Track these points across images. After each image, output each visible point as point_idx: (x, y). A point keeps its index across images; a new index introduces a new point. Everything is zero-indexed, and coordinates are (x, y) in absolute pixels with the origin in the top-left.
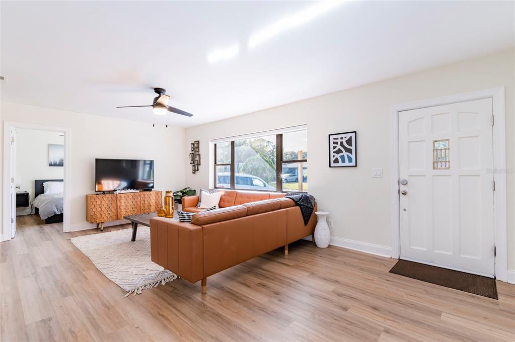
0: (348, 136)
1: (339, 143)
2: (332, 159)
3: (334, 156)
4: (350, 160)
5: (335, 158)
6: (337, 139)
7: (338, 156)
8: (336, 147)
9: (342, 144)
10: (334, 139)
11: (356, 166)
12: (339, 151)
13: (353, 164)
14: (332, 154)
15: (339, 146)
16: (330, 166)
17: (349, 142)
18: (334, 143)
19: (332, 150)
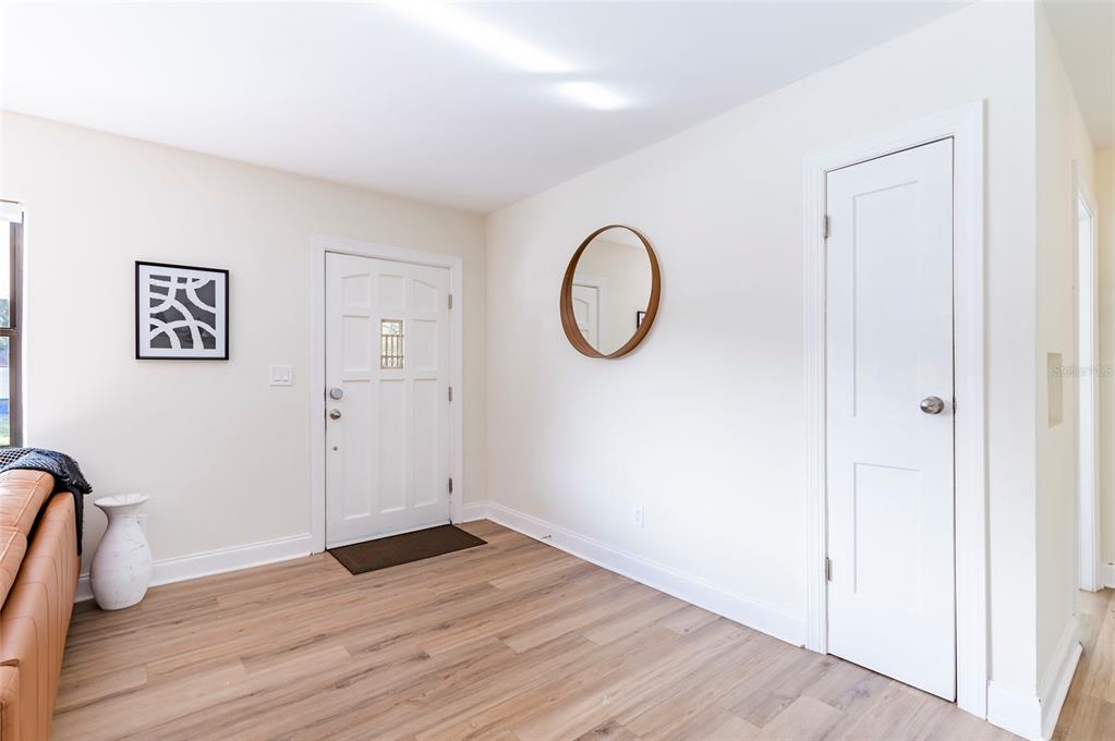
0: (205, 278)
1: (172, 293)
2: (147, 336)
3: (153, 327)
4: (209, 342)
5: (156, 332)
6: (168, 279)
7: (168, 328)
8: (161, 302)
9: (181, 296)
10: (152, 277)
11: (227, 358)
12: (172, 315)
13: (219, 351)
14: (146, 321)
15: (170, 301)
16: (138, 357)
17: (207, 293)
18: (153, 289)
19: (146, 310)
